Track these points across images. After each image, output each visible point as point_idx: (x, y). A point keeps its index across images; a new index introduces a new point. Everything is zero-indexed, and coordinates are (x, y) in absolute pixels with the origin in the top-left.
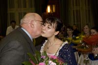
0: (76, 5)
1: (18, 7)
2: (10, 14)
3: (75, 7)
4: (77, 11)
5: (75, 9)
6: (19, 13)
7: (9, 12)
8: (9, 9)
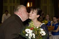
0: (45, 3)
3: (44, 4)
4: (45, 6)
5: (44, 5)
6: (10, 6)
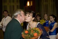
1: (9, 2)
2: (4, 6)
7: (3, 5)
8: (3, 3)
